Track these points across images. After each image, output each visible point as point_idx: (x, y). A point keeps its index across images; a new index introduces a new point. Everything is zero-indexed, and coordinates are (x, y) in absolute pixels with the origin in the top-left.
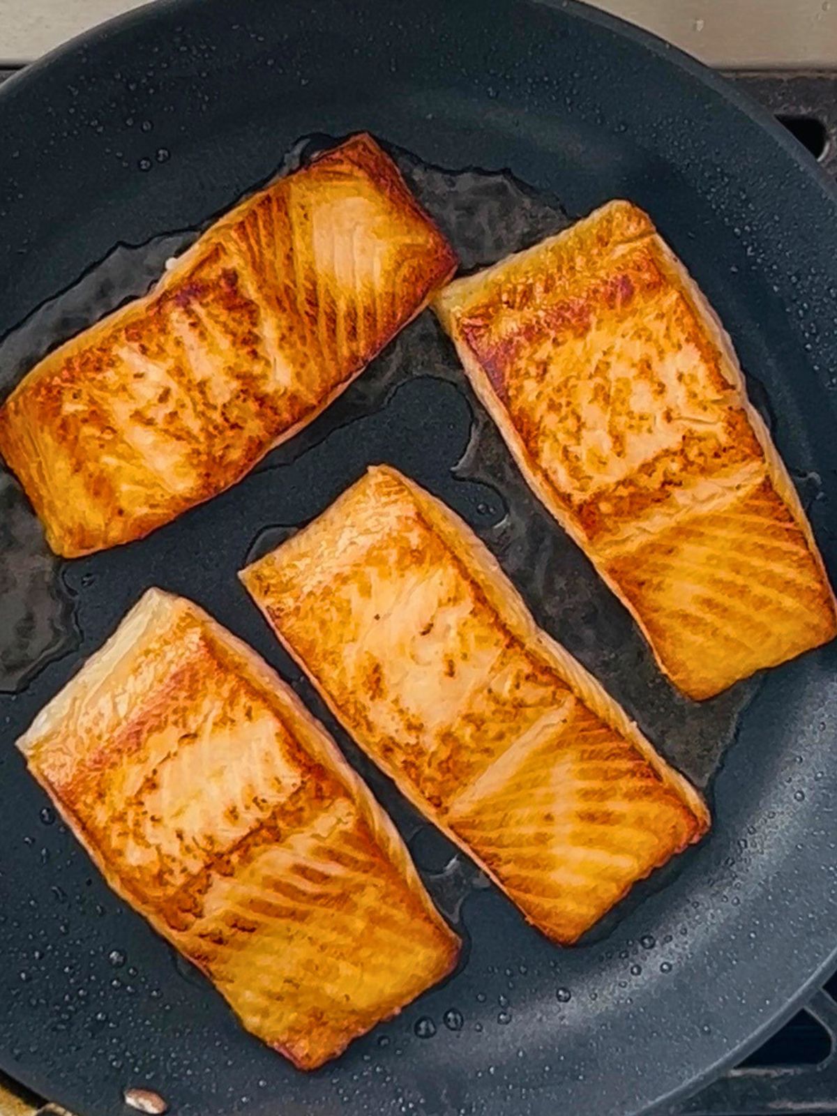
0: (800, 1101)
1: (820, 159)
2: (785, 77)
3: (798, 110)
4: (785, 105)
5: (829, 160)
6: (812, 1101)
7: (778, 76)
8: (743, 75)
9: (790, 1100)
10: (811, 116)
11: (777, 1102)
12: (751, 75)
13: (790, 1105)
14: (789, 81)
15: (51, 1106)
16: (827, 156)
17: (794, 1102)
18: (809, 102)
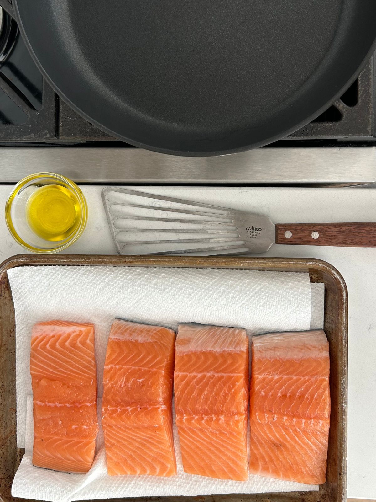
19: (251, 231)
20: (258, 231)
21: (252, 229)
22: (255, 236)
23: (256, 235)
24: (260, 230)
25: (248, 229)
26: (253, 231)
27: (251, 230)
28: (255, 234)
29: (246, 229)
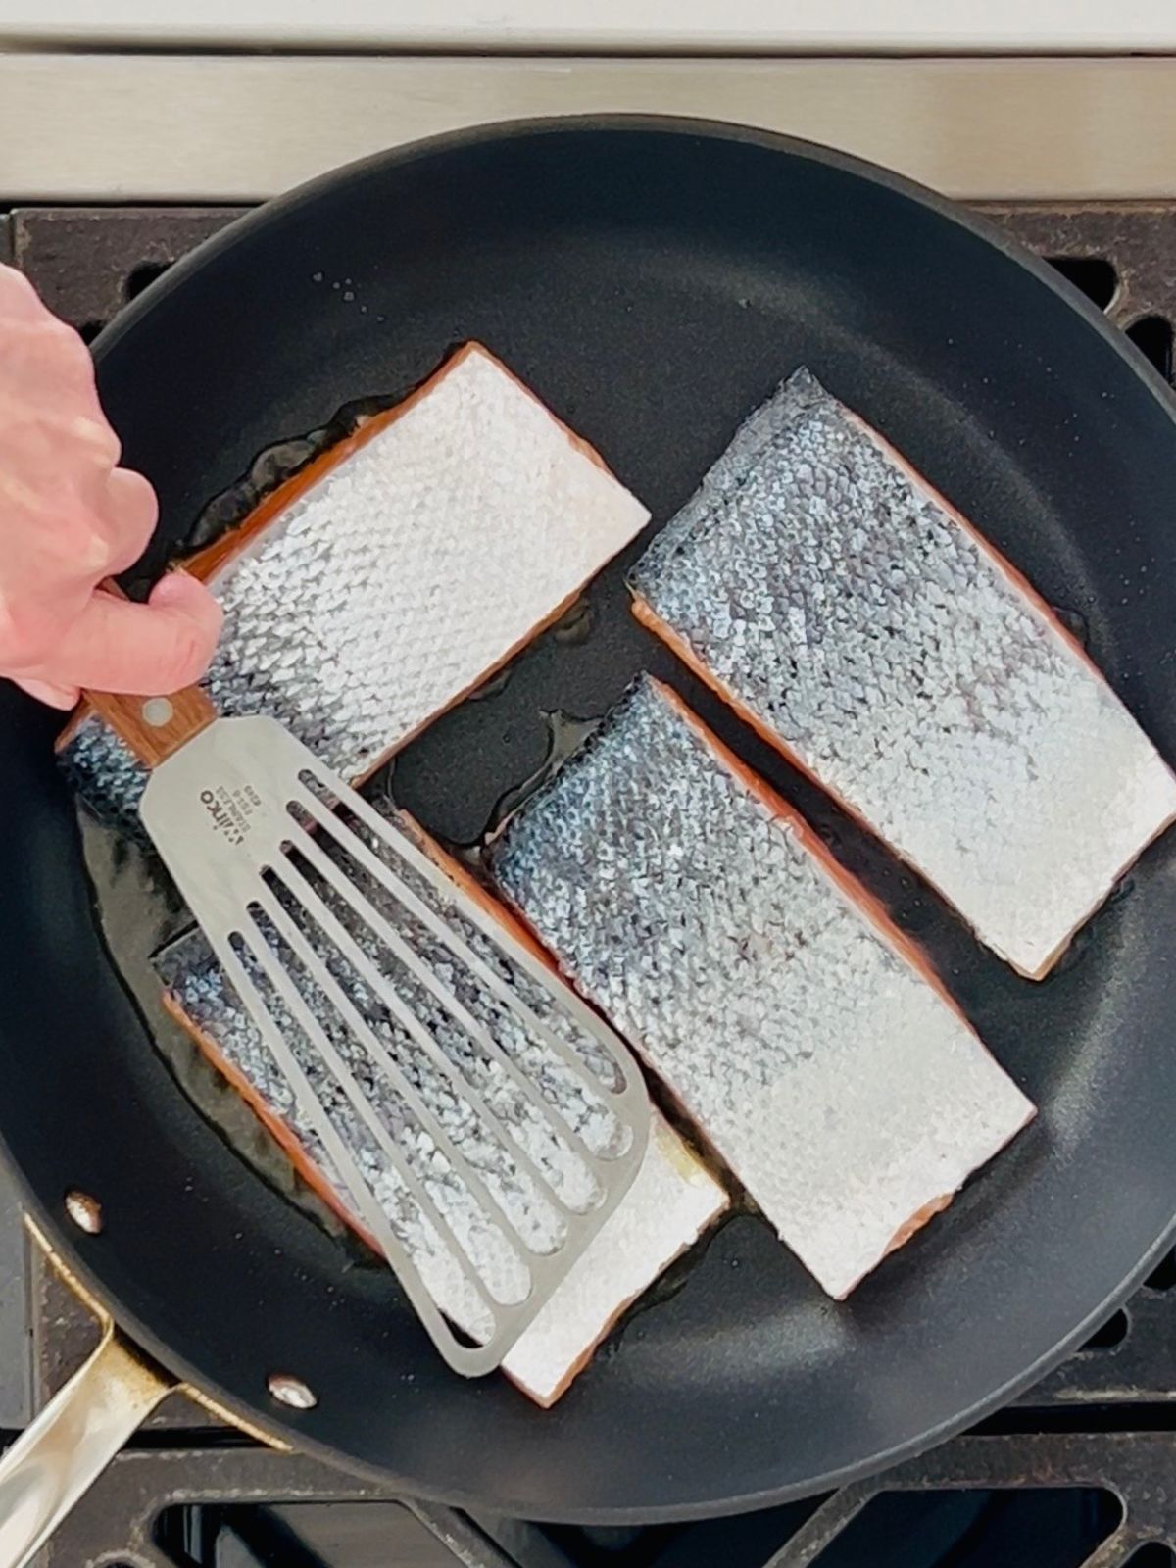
0: (1091, 1389)
1: (1106, 311)
2: (1070, 211)
3: (1083, 249)
4: (1069, 245)
5: (1120, 308)
6: (1104, 1389)
7: (1060, 210)
8: (1021, 210)
9: (1080, 1388)
10: (1098, 257)
11: (1065, 1390)
12: (1031, 210)
13: (1080, 1394)
14: (1074, 217)
15: (183, 1386)
16: (1118, 303)
17: (1085, 1390)
18: (1098, 241)
19: (233, 819)
20: (216, 797)
21: (223, 821)
22: (244, 794)
23: (237, 794)
24: (207, 797)
25: (236, 837)
26: (230, 815)
27: (231, 824)
28: (235, 800)
29: (241, 839)
